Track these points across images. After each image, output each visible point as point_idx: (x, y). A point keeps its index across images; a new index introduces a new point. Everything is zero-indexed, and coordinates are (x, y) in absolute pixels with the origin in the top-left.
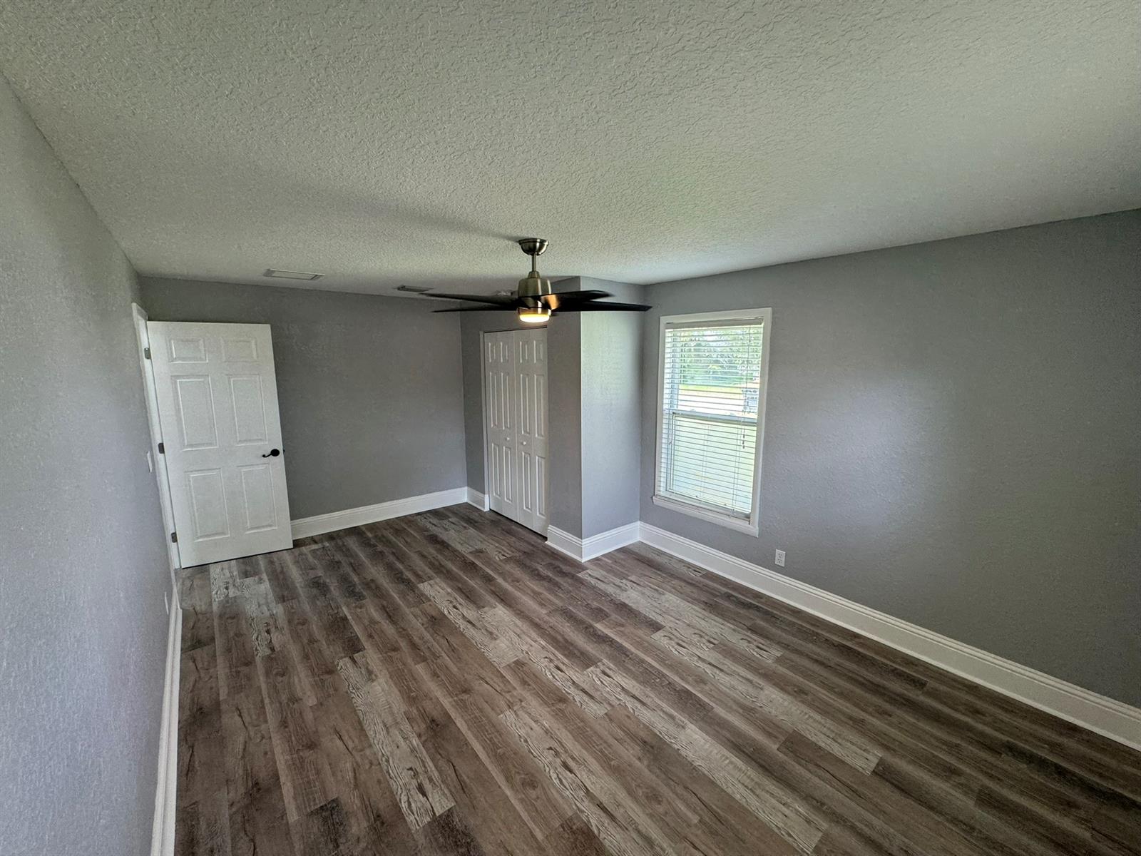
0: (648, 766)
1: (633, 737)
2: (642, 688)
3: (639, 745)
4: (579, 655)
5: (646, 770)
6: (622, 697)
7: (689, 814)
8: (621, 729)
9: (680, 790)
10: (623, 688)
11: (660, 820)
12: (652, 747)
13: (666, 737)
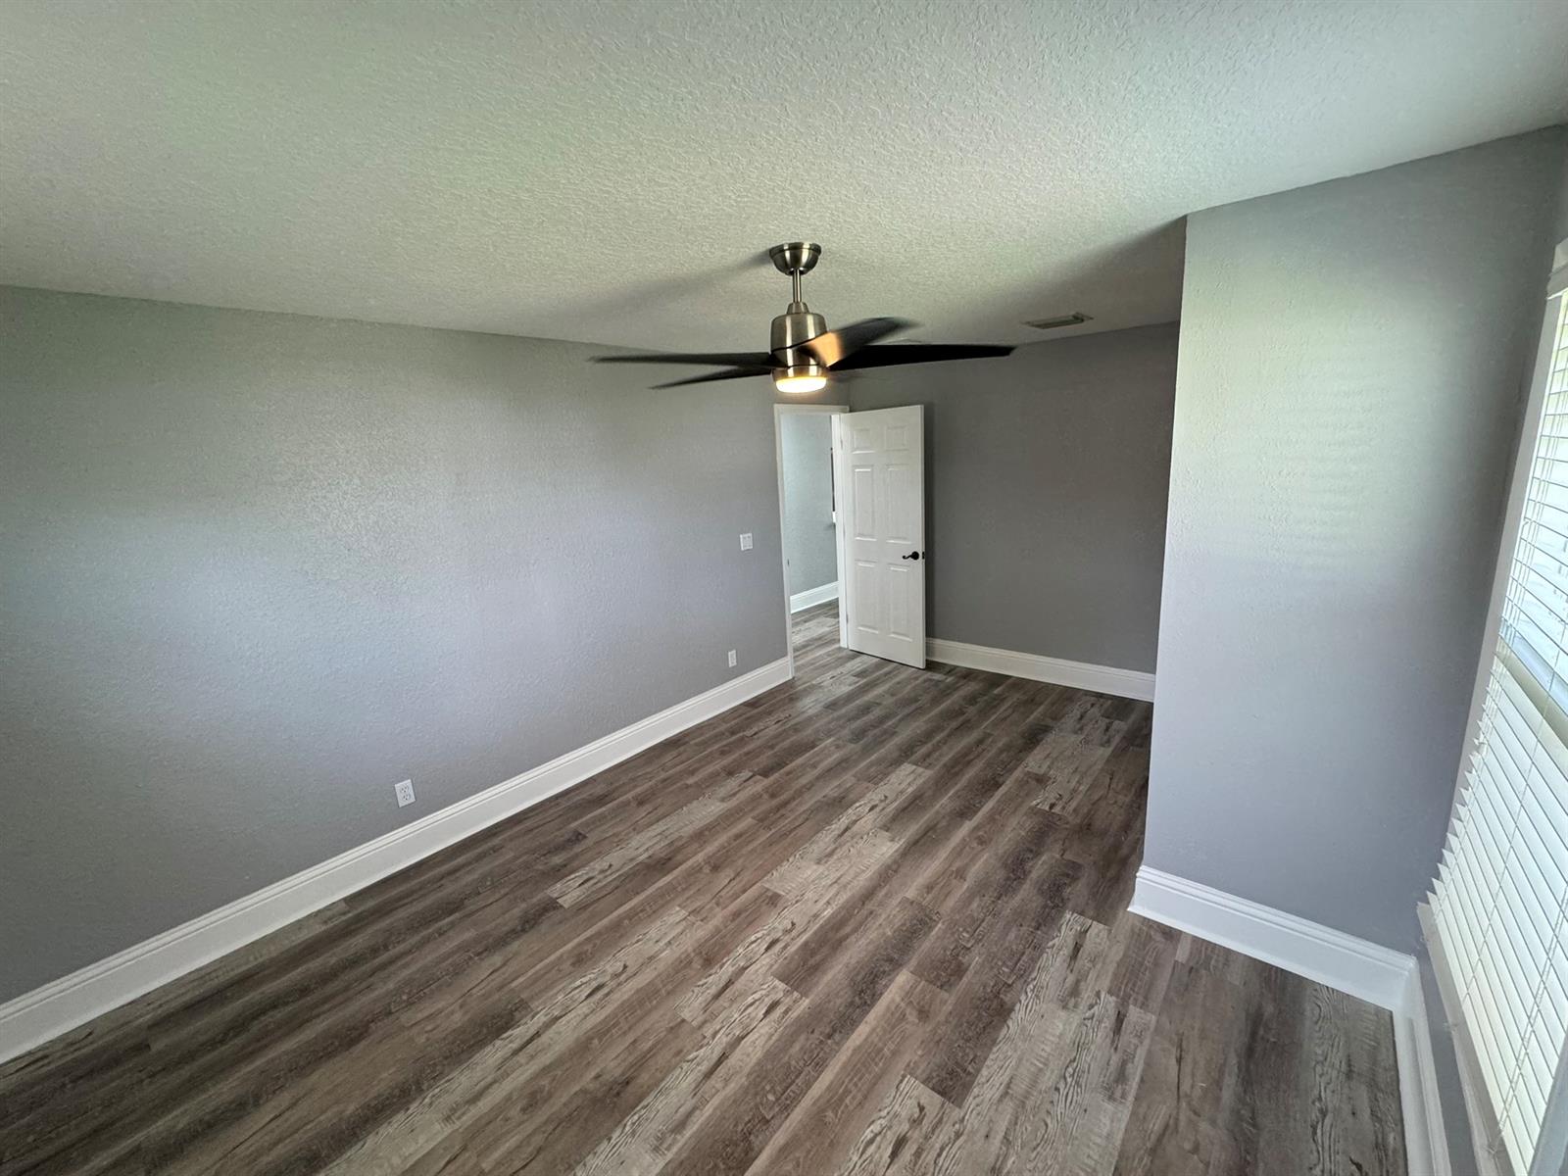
0: (584, 1091)
1: (641, 1063)
2: (746, 1070)
3: (623, 1074)
4: (812, 962)
5: (577, 1088)
6: (722, 1040)
7: (497, 1155)
8: (654, 1046)
9: (538, 1140)
10: (743, 1038)
11: (499, 1110)
12: (618, 1094)
13: (636, 1117)
